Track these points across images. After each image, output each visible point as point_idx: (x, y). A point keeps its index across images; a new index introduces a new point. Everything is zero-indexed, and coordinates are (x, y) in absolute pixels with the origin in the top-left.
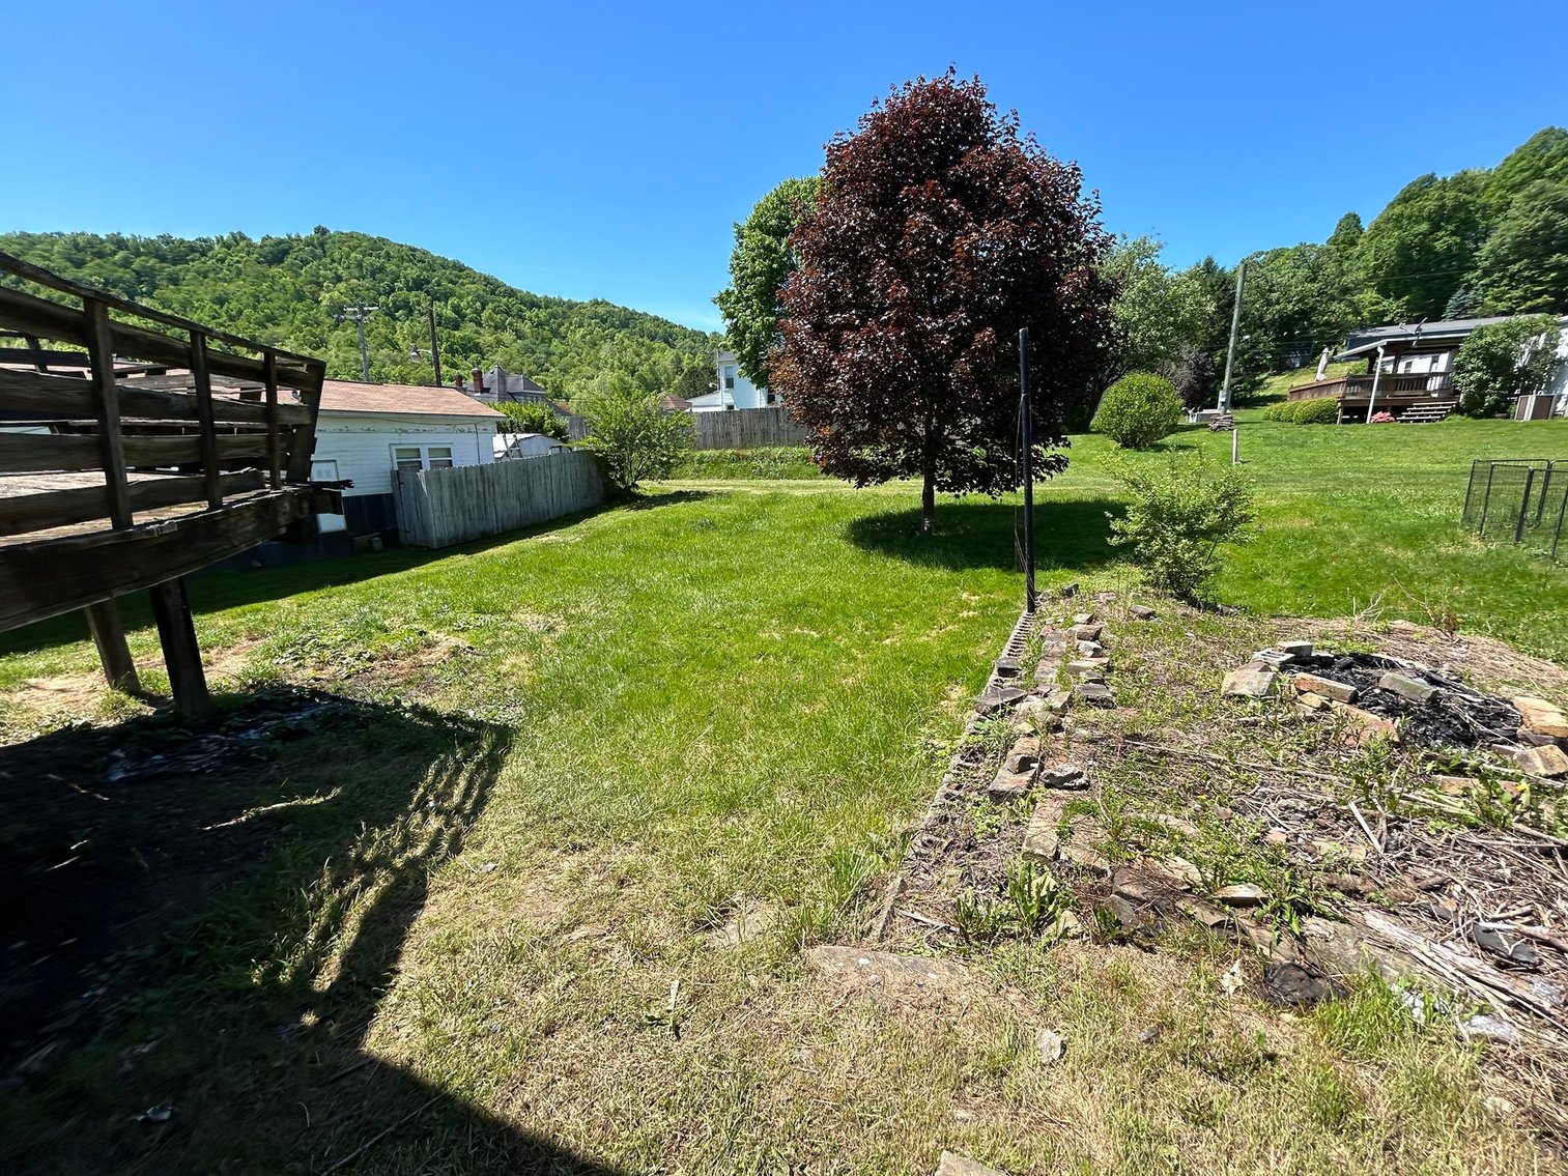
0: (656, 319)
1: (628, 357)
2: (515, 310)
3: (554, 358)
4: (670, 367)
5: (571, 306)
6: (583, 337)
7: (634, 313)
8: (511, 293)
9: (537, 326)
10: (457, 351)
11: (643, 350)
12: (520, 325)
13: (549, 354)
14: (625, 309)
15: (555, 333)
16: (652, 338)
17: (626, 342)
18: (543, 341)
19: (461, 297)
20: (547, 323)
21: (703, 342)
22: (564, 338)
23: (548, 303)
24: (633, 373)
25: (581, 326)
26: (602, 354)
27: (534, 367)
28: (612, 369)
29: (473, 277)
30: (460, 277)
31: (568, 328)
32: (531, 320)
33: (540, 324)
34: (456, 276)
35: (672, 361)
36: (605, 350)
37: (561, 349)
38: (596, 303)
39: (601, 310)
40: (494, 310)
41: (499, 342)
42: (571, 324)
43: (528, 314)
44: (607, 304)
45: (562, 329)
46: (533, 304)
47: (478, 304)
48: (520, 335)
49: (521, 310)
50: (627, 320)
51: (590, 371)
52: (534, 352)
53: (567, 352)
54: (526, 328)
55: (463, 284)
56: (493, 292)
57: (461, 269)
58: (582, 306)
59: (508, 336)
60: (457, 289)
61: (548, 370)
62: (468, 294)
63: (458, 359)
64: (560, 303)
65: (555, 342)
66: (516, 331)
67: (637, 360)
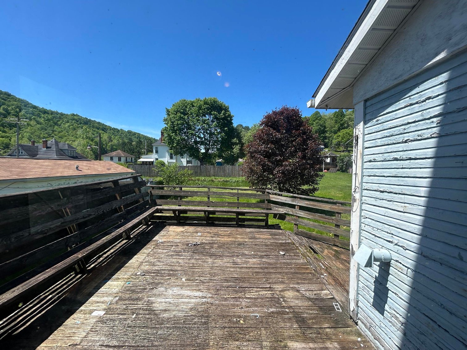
0: (99, 123)
1: (90, 135)
2: (36, 113)
3: (56, 133)
4: (107, 139)
5: (62, 114)
6: (69, 126)
7: (90, 120)
8: (35, 107)
9: (47, 120)
10: (6, 126)
11: (95, 133)
12: (38, 119)
13: (53, 131)
14: (87, 118)
15: (56, 124)
16: (98, 129)
17: (88, 130)
18: (50, 126)
19: (9, 106)
20: (52, 119)
21: (118, 132)
22: (60, 126)
23: (52, 113)
24: (92, 140)
25: (68, 122)
26: (78, 133)
27: (46, 135)
28: (83, 138)
29: (15, 99)
30: (8, 98)
31: (62, 123)
32: (44, 118)
33: (48, 120)
34: (6, 97)
35: (108, 138)
36: (80, 132)
37: (60, 130)
38: (74, 115)
39: (75, 117)
40: (26, 112)
41: (28, 125)
42: (63, 121)
43: (42, 115)
44: (78, 116)
45: (59, 123)
46: (45, 112)
47: (18, 110)
48: (38, 123)
49: (39, 114)
50: (87, 122)
51: (73, 139)
52: (46, 130)
53: (62, 131)
54: (42, 120)
55: (10, 101)
56: (25, 106)
57: (9, 95)
58: (67, 115)
59: (33, 123)
60: (6, 102)
61: (53, 137)
62: (13, 105)
63: (6, 129)
64: (57, 113)
65: (56, 127)
66: (37, 121)
67: (93, 136)
